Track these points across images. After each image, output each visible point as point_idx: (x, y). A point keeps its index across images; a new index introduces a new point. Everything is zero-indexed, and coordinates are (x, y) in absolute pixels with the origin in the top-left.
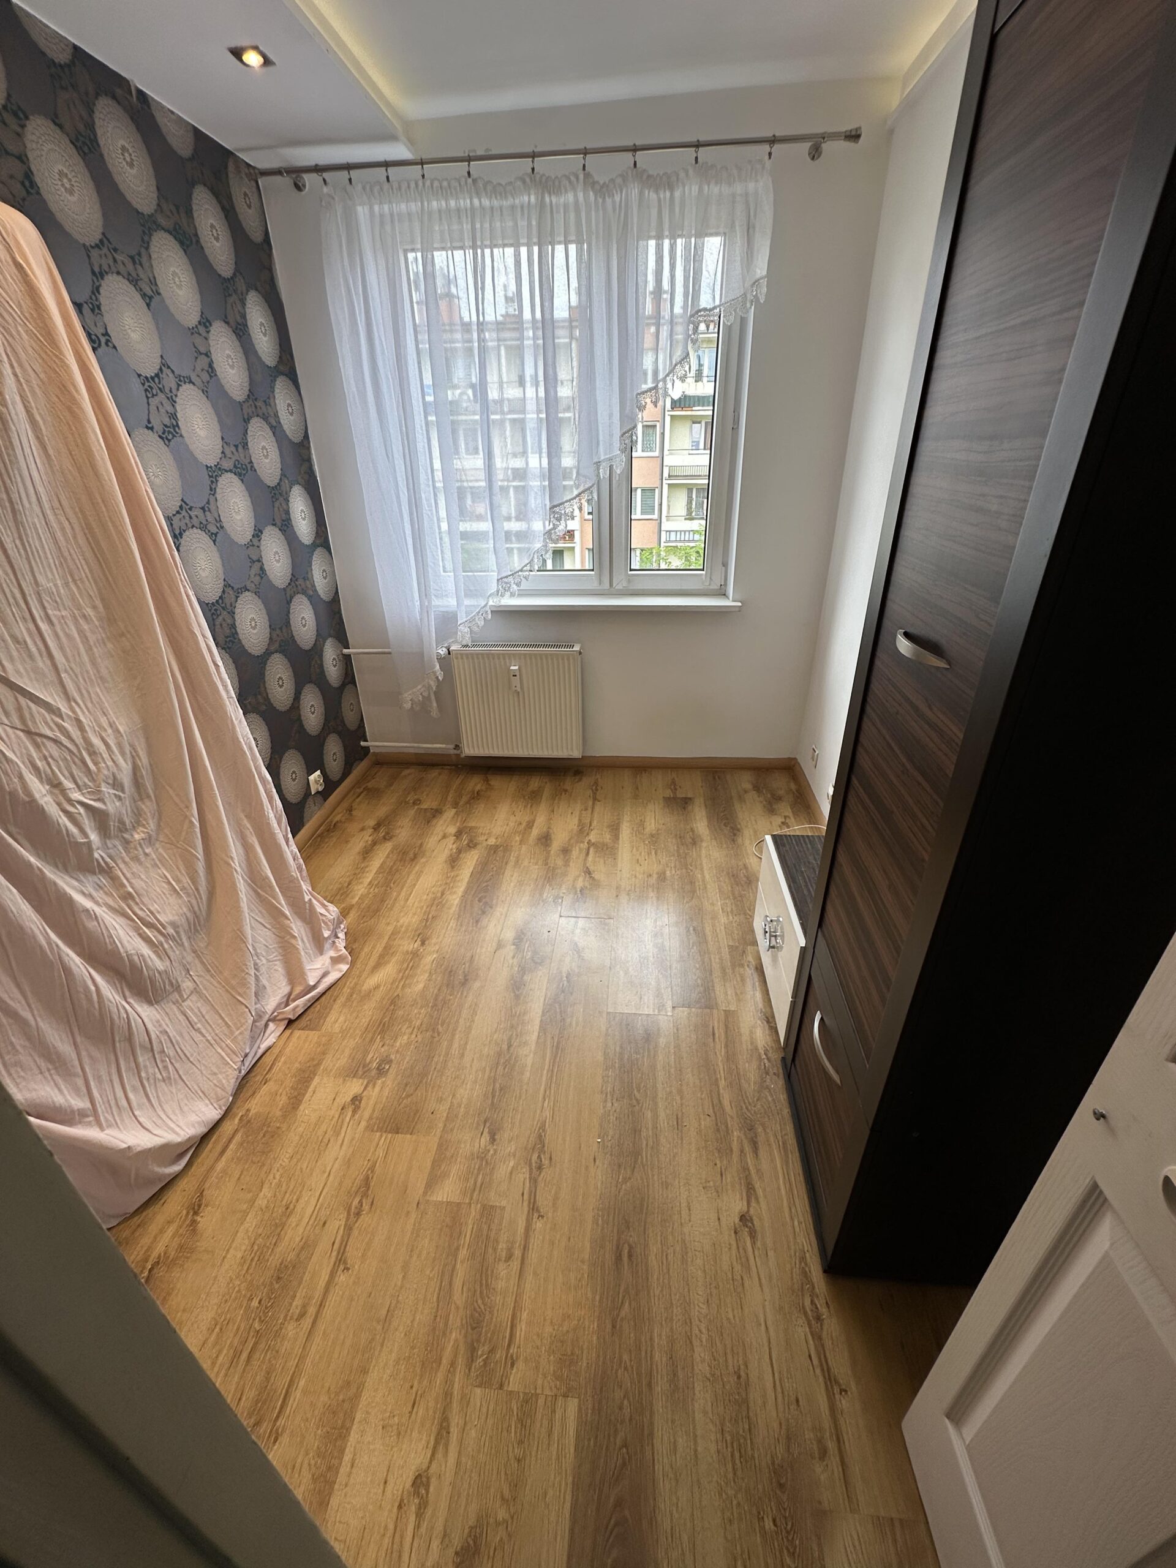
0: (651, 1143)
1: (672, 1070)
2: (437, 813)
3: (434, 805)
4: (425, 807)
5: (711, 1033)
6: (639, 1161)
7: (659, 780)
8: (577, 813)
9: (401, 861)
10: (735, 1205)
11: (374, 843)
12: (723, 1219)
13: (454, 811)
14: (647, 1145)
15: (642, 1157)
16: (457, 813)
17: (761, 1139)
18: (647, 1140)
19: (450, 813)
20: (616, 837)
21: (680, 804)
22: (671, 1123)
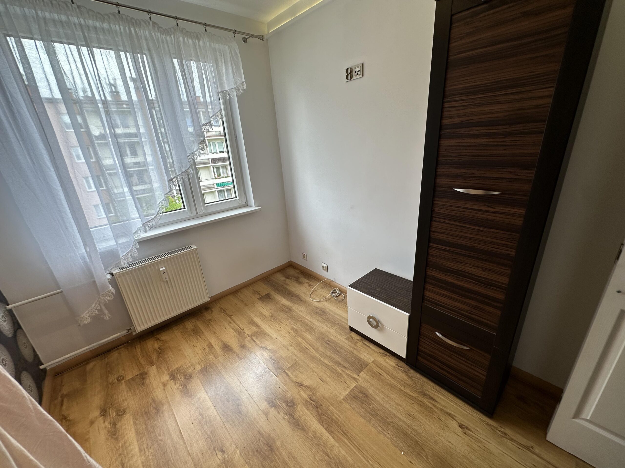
0: (415, 433)
1: (386, 399)
2: (143, 376)
3: (136, 372)
4: (130, 377)
5: (379, 374)
6: (421, 444)
7: (247, 293)
8: (227, 326)
9: (149, 419)
10: (454, 425)
11: (114, 424)
12: (459, 434)
13: (154, 367)
14: (415, 435)
15: (420, 442)
16: (157, 368)
17: (431, 395)
18: (412, 434)
19: (153, 371)
20: (258, 326)
21: (266, 298)
22: (409, 419)
